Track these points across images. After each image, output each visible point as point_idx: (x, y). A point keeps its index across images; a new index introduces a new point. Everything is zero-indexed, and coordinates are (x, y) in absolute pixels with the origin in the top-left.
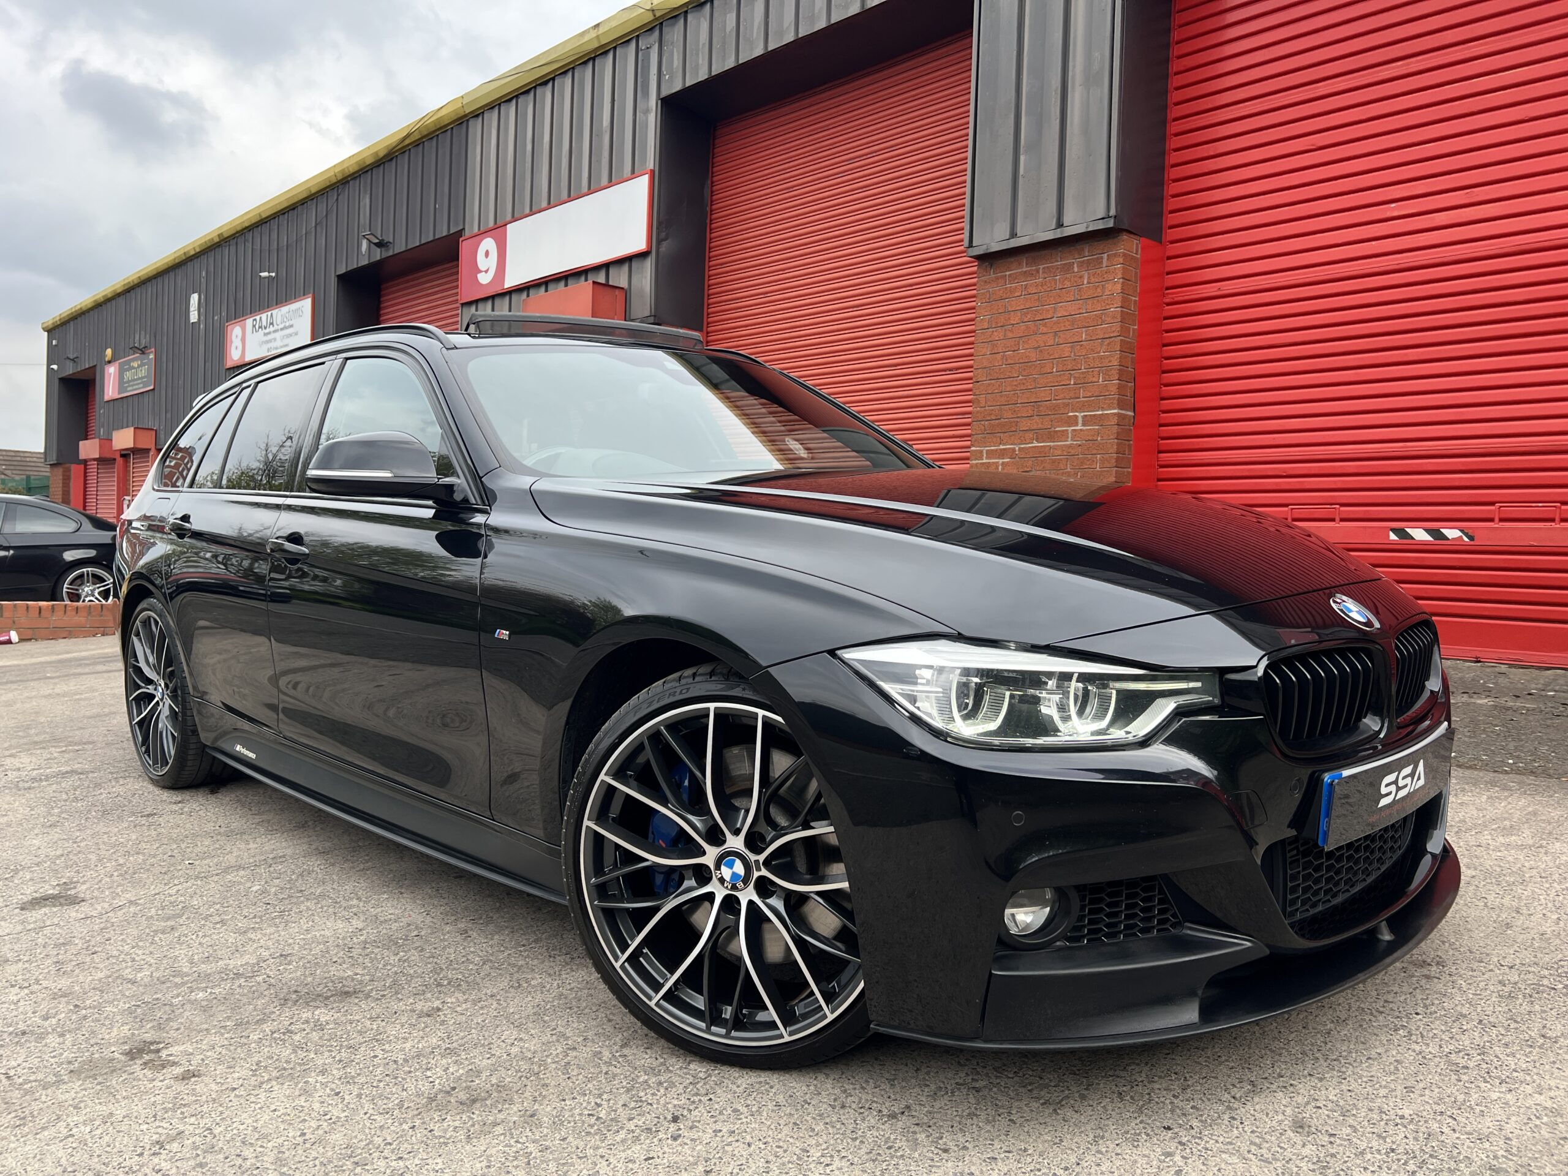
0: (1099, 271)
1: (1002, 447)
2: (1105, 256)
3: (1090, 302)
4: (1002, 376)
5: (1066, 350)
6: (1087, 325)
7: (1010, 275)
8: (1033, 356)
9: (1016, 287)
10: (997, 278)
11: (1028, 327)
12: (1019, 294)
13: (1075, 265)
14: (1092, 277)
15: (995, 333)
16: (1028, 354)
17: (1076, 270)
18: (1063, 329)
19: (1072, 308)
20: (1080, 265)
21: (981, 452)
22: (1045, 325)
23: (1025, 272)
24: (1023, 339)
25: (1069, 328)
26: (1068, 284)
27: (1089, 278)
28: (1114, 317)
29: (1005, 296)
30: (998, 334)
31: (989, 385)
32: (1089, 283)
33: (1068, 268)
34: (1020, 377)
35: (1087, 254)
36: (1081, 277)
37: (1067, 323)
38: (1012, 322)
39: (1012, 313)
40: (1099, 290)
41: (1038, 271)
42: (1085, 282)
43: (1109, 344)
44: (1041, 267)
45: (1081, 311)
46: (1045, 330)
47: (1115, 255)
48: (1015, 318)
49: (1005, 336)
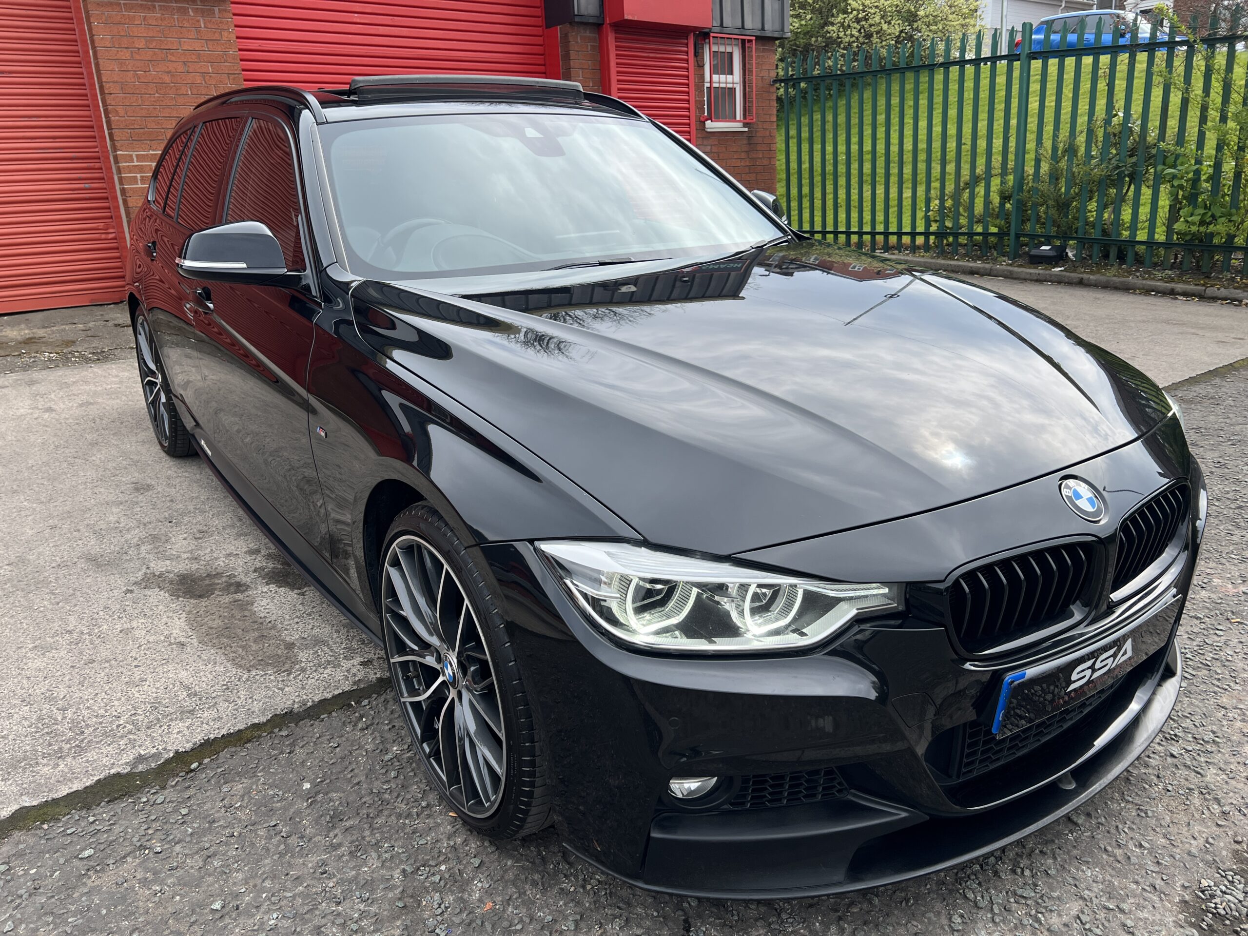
0: (214, 20)
1: (151, 152)
2: (216, 9)
5: (199, 80)
6: (214, 61)
8: (167, 79)
9: (135, 16)
10: (111, 4)
11: (155, 54)
12: (139, 22)
13: (190, 10)
14: (207, 23)
15: (122, 54)
16: (160, 76)
17: (191, 14)
18: (190, 60)
19: (197, 45)
20: (196, 11)
21: (131, 156)
22: (172, 54)
24: (152, 63)
25: (196, 60)
26: (186, 24)
27: (205, 24)
28: (234, 59)
31: (126, 98)
32: (205, 27)
33: (184, 11)
36: (198, 21)
37: (194, 57)
38: (137, 46)
39: (136, 39)
40: (216, 35)
41: (154, 7)
42: (203, 26)
43: (234, 79)
44: (157, 4)
45: (203, 49)
46: (173, 59)
47: (225, 10)
48: (141, 44)
49: (132, 56)
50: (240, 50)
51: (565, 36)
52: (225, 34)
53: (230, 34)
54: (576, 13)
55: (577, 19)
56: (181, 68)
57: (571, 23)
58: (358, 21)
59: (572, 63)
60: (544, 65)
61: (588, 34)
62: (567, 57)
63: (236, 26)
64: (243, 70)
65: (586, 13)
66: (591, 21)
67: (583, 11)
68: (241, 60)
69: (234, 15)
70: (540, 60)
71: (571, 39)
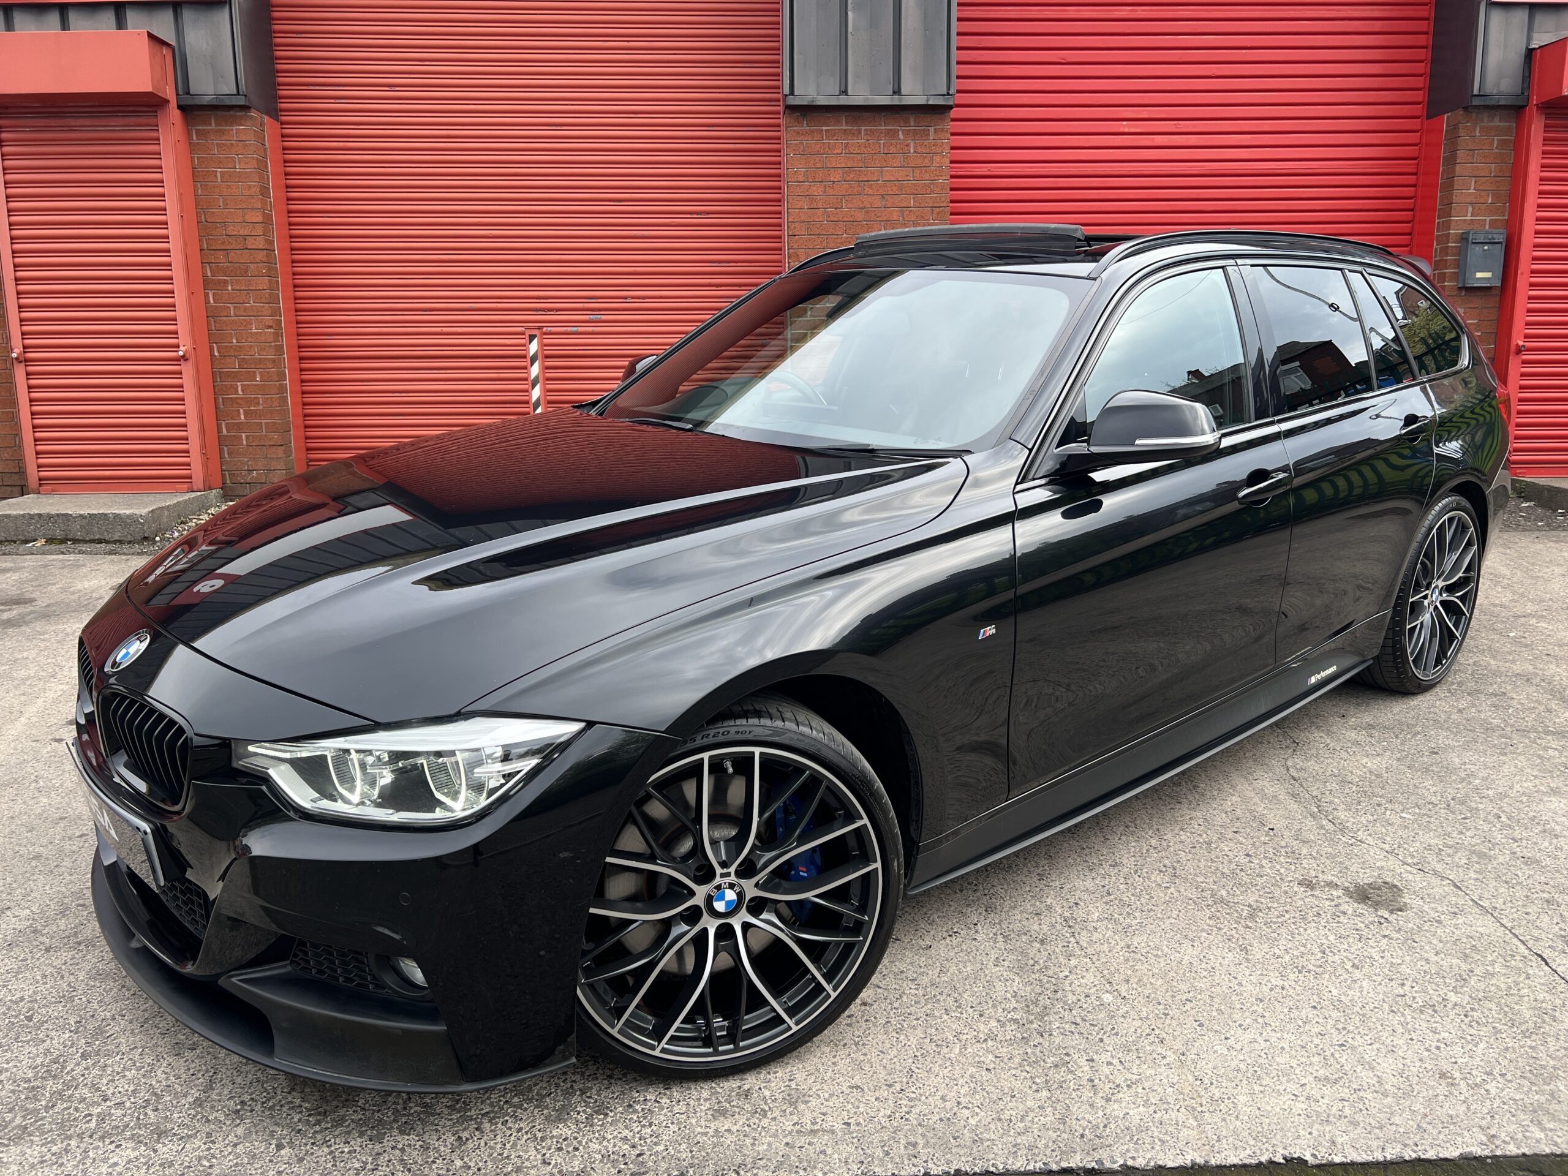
0: (926, 142)
2: (932, 129)
3: (916, 170)
4: (824, 233)
6: (916, 192)
7: (827, 131)
8: (860, 216)
9: (835, 144)
10: (812, 131)
11: (851, 187)
12: (840, 152)
13: (900, 133)
14: (919, 147)
15: (814, 189)
16: (852, 213)
17: (901, 137)
18: (890, 193)
19: (900, 174)
20: (904, 132)
22: (870, 187)
23: (845, 130)
24: (846, 197)
25: (897, 192)
26: (893, 149)
27: (915, 147)
28: (943, 189)
29: (822, 151)
30: (817, 190)
32: (915, 152)
33: (893, 134)
34: (845, 235)
35: (912, 123)
36: (908, 145)
37: (895, 188)
38: (832, 179)
39: (832, 170)
40: (926, 161)
41: (860, 132)
42: (912, 151)
43: (938, 213)
44: (863, 128)
45: (908, 178)
46: (871, 192)
47: (942, 130)
48: (836, 176)
49: (825, 192)
50: (952, 177)
51: (1454, 129)
52: (937, 159)
53: (943, 159)
54: (1476, 92)
55: (1476, 102)
56: (877, 202)
57: (1466, 109)
58: (1126, 130)
59: (1458, 168)
60: (1416, 174)
61: (1497, 123)
62: (1452, 160)
63: (952, 148)
64: (952, 202)
65: (1495, 92)
66: (1502, 103)
67: (1490, 88)
68: (952, 189)
69: (953, 134)
70: (1409, 166)
71: (1462, 133)
